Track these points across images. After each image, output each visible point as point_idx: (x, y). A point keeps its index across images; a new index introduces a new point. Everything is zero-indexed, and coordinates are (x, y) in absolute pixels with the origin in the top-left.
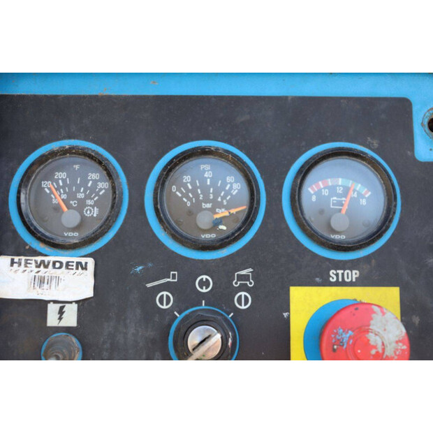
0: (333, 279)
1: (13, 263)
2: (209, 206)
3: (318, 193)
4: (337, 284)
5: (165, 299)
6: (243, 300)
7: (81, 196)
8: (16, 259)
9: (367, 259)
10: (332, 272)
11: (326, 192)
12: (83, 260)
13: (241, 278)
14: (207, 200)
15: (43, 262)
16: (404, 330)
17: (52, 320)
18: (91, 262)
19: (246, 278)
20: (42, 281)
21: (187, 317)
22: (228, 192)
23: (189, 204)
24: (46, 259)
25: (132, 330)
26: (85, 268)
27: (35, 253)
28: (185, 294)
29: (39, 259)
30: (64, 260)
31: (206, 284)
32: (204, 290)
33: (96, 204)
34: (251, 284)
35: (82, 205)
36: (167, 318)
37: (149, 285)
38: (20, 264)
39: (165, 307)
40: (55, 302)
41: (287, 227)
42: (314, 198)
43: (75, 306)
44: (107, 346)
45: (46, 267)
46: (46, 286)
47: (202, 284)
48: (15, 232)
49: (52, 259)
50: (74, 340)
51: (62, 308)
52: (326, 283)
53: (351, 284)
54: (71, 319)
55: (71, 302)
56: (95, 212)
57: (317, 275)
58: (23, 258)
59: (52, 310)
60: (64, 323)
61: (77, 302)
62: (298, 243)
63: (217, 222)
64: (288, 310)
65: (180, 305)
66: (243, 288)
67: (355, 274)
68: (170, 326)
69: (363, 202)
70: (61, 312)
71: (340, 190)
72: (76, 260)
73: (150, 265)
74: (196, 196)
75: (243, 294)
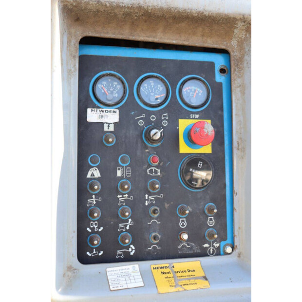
0: (192, 117)
1: (92, 110)
2: (153, 94)
3: (186, 91)
4: (193, 119)
5: (141, 123)
6: (165, 123)
7: (111, 90)
8: (93, 109)
9: (202, 111)
10: (191, 115)
11: (189, 91)
12: (115, 110)
13: (164, 116)
14: (152, 92)
15: (102, 110)
16: (213, 128)
17: (106, 129)
18: (118, 111)
19: (166, 116)
20: (102, 116)
21: (149, 128)
22: (159, 90)
23: (146, 93)
24: (103, 110)
25: (131, 132)
26: (115, 112)
27: (99, 107)
28: (147, 121)
29: (101, 109)
30: (109, 110)
31: (154, 118)
32: (153, 120)
33: (117, 93)
34: (167, 118)
35: (112, 93)
36: (142, 129)
37: (136, 118)
38: (94, 111)
39: (141, 125)
40: (107, 123)
41: (178, 101)
42: (185, 93)
43: (113, 125)
44: (124, 137)
45: (103, 112)
46: (103, 118)
47: (153, 118)
48: (92, 100)
49: (105, 109)
50: (113, 135)
51: (109, 125)
52: (189, 118)
53: (197, 119)
54: (112, 128)
55: (111, 123)
56: (117, 95)
57: (187, 116)
58: (95, 109)
59: (106, 126)
60: (110, 130)
61: (113, 123)
62: (181, 106)
63: (157, 99)
64: (178, 126)
65: (146, 125)
66: (165, 119)
67: (197, 116)
68: (143, 131)
69: (200, 94)
70: (109, 126)
71: (193, 90)
72: (112, 110)
73: (136, 112)
74: (149, 91)
75: (165, 121)
